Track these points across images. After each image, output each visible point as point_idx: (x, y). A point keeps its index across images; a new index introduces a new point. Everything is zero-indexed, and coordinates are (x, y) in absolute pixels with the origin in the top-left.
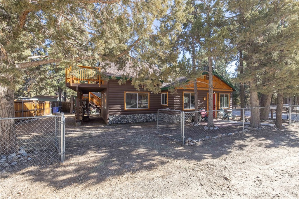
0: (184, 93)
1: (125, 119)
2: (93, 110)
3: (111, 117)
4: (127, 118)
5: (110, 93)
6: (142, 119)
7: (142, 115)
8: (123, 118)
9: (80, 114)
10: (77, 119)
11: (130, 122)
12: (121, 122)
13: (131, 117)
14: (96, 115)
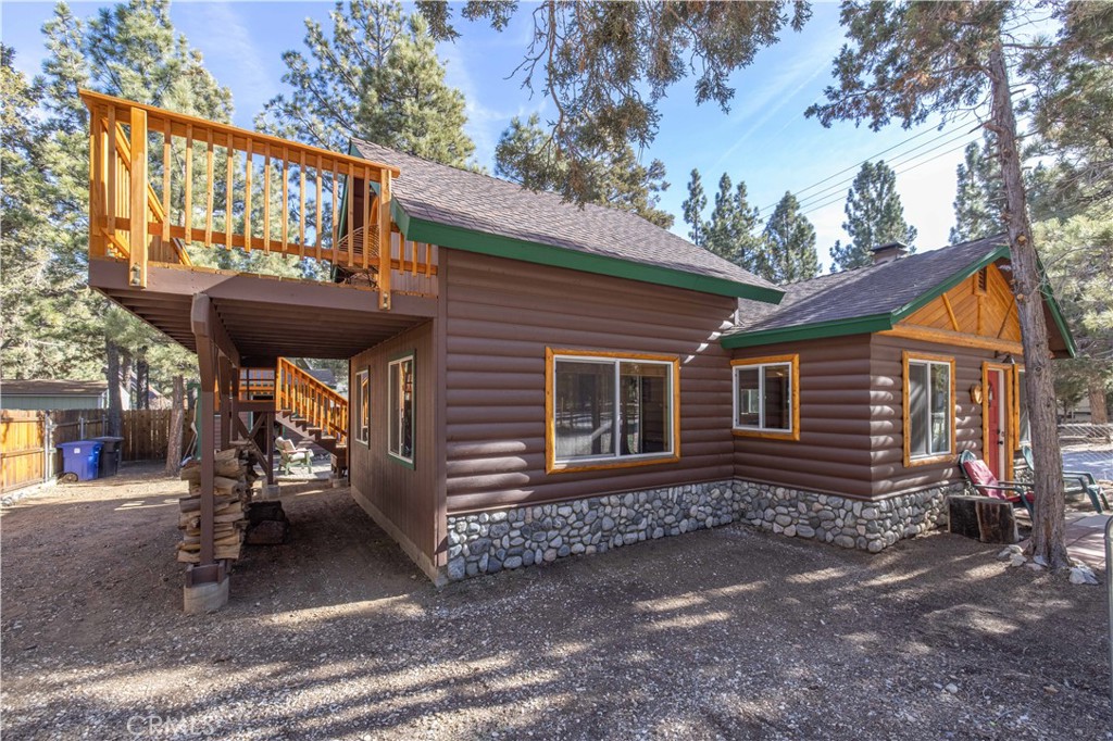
0: (912, 359)
1: (552, 533)
2: (294, 457)
3: (463, 526)
4: (563, 527)
5: (454, 359)
6: (643, 524)
7: (643, 496)
8: (538, 526)
9: (223, 513)
10: (194, 558)
11: (578, 547)
12: (527, 555)
13: (582, 520)
14: (313, 484)
